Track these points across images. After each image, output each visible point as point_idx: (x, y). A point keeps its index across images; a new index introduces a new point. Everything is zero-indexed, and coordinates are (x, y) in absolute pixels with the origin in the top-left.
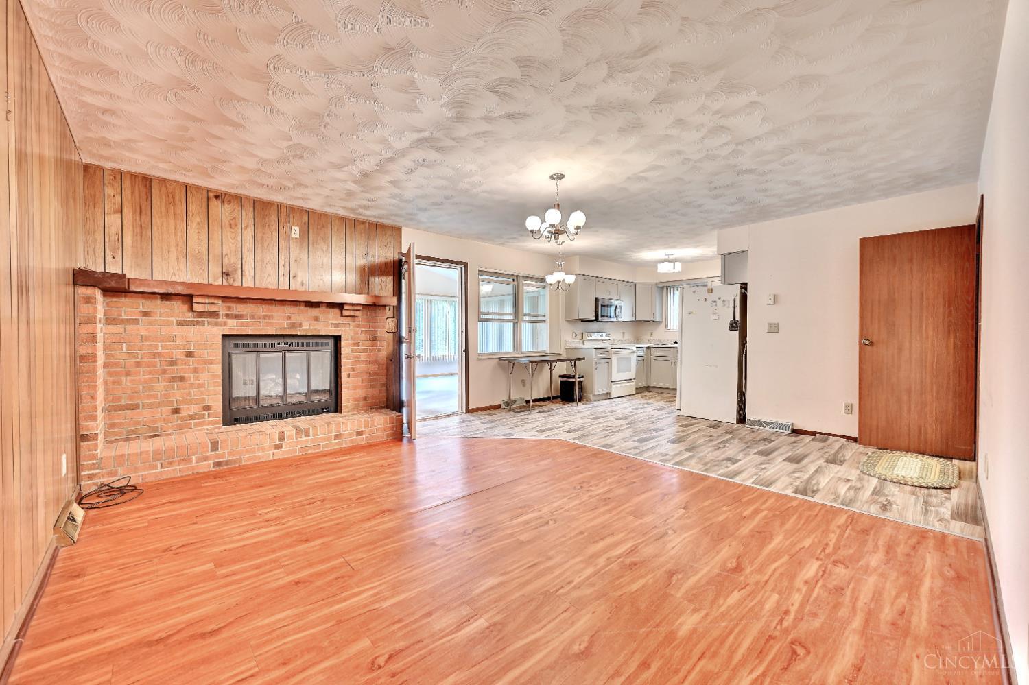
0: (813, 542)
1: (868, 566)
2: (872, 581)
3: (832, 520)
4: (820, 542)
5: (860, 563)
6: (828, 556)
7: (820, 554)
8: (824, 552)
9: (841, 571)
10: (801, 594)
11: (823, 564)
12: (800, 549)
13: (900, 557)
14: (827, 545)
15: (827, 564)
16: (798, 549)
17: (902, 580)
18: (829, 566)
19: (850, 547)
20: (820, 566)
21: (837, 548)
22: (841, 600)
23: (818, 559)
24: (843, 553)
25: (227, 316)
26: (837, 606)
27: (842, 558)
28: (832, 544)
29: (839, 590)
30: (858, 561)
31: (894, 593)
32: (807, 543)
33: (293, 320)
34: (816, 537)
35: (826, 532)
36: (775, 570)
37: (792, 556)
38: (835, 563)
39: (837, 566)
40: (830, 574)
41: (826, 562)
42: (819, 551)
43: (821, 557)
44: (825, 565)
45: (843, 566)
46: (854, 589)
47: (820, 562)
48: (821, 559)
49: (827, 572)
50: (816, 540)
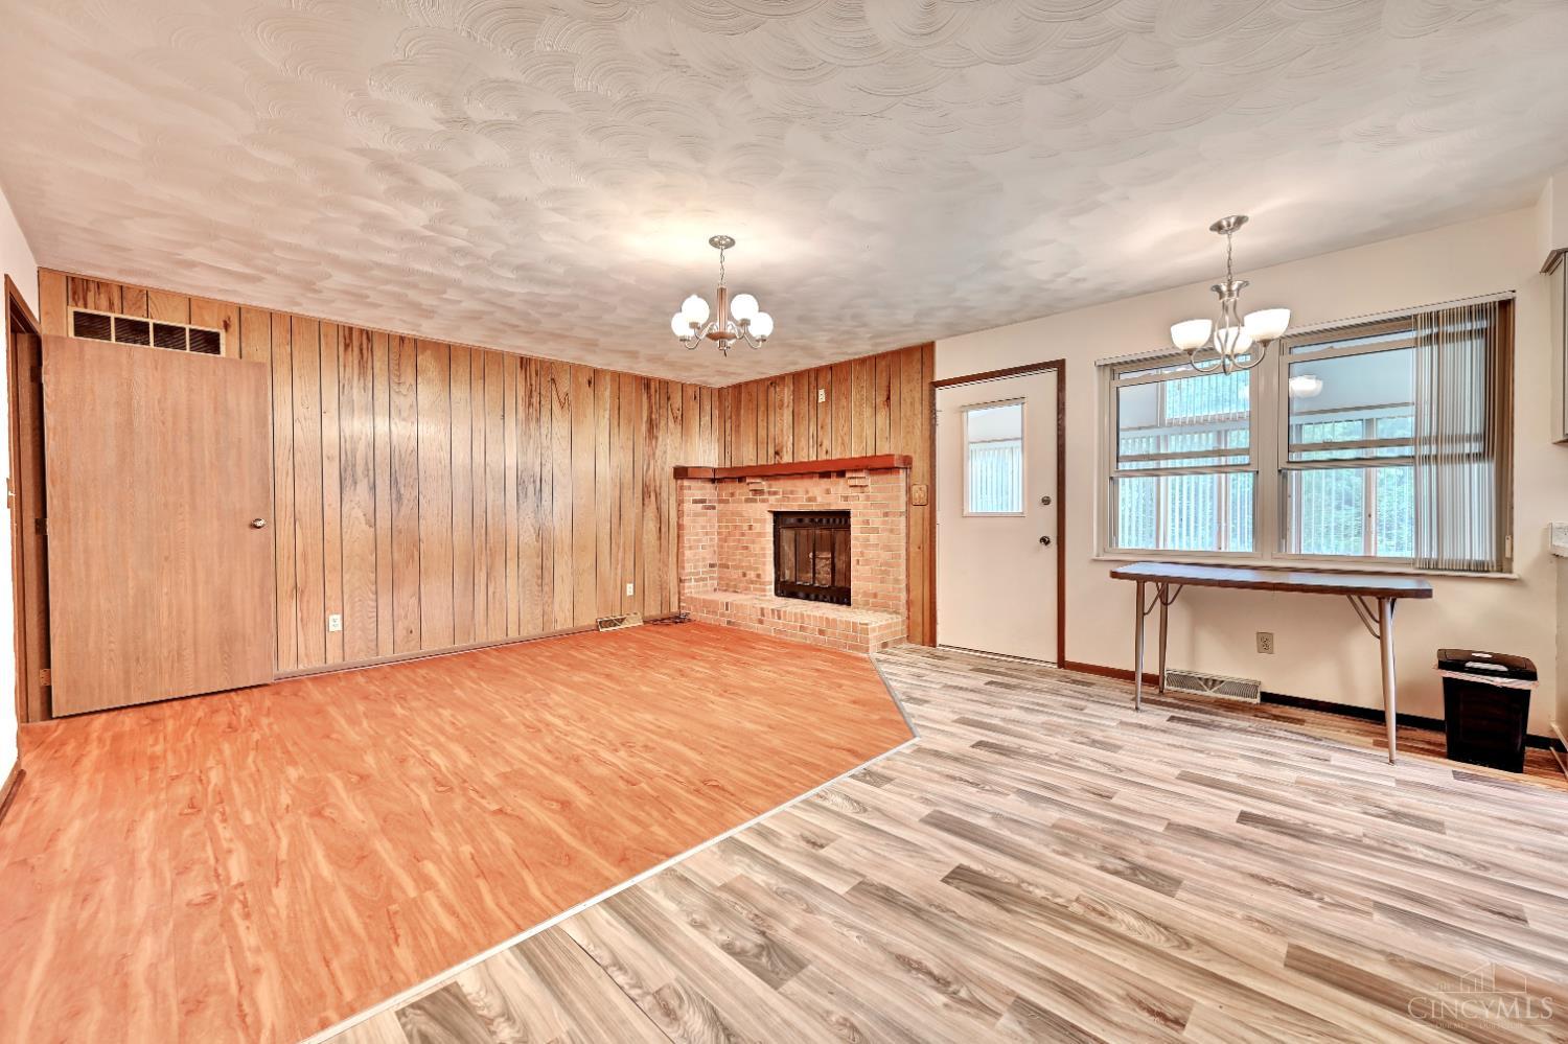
0: (272, 903)
1: (156, 930)
2: (141, 909)
3: (285, 977)
4: (263, 912)
5: (171, 925)
6: (230, 901)
7: (244, 894)
8: (240, 901)
9: (195, 892)
10: (225, 839)
11: (228, 884)
12: (278, 880)
13: (94, 996)
14: (247, 916)
15: (221, 886)
16: (282, 877)
17: (89, 946)
18: (216, 887)
19: (205, 942)
20: (228, 878)
21: (227, 923)
22: (174, 864)
23: (241, 885)
24: (211, 921)
25: (769, 493)
26: (175, 855)
27: (206, 912)
28: (241, 924)
29: (182, 871)
30: (176, 927)
31: (101, 915)
32: (280, 895)
33: (811, 494)
34: (277, 915)
35: (271, 940)
36: (278, 838)
37: (277, 864)
38: (212, 898)
39: (204, 895)
40: (207, 878)
41: (226, 888)
42: (249, 896)
43: (239, 891)
44: (223, 883)
45: (197, 901)
46: (163, 884)
47: (234, 882)
48: (236, 887)
49: (213, 878)
50: (272, 910)
